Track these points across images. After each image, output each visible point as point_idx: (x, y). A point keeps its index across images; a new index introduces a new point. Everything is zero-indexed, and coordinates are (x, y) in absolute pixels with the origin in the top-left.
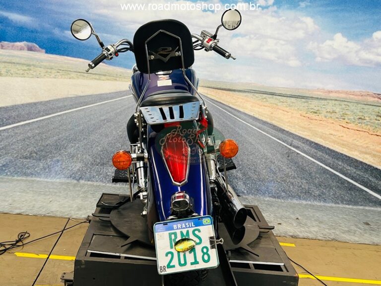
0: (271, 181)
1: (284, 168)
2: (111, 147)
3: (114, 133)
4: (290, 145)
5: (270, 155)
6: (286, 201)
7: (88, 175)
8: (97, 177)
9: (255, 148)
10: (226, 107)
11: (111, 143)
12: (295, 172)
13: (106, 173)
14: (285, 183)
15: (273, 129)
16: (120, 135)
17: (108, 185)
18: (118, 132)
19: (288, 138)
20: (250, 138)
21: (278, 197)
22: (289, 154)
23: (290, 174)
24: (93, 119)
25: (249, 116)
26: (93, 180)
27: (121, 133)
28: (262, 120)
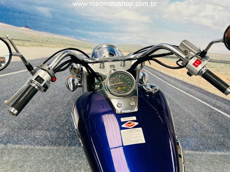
0: (192, 137)
1: (205, 125)
2: (38, 112)
3: (42, 99)
4: (214, 106)
5: (194, 115)
6: (203, 153)
7: (15, 139)
8: (25, 140)
9: (181, 110)
10: (157, 73)
11: (39, 109)
12: (214, 128)
13: (34, 136)
14: (204, 138)
15: (200, 92)
16: (48, 101)
17: (36, 147)
18: (46, 98)
19: (213, 99)
20: (177, 101)
21: (197, 150)
22: (211, 113)
23: (210, 130)
24: (17, 86)
25: (179, 80)
26: (21, 143)
27: (49, 99)
28: (191, 85)
